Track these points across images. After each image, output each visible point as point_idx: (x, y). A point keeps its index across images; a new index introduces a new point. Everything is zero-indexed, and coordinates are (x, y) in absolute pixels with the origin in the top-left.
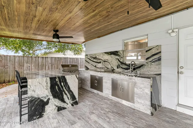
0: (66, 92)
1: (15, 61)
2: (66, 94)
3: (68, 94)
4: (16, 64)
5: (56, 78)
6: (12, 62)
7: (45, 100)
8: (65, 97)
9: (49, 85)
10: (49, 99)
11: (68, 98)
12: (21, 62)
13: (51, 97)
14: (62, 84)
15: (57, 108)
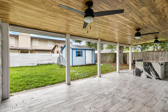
0: (152, 70)
1: (153, 55)
2: (152, 72)
3: (153, 72)
4: (154, 57)
5: (146, 63)
6: (152, 55)
7: (141, 71)
8: (151, 72)
9: (143, 65)
10: (143, 71)
11: (153, 74)
12: (157, 55)
13: (144, 70)
14: (150, 66)
15: (147, 76)
